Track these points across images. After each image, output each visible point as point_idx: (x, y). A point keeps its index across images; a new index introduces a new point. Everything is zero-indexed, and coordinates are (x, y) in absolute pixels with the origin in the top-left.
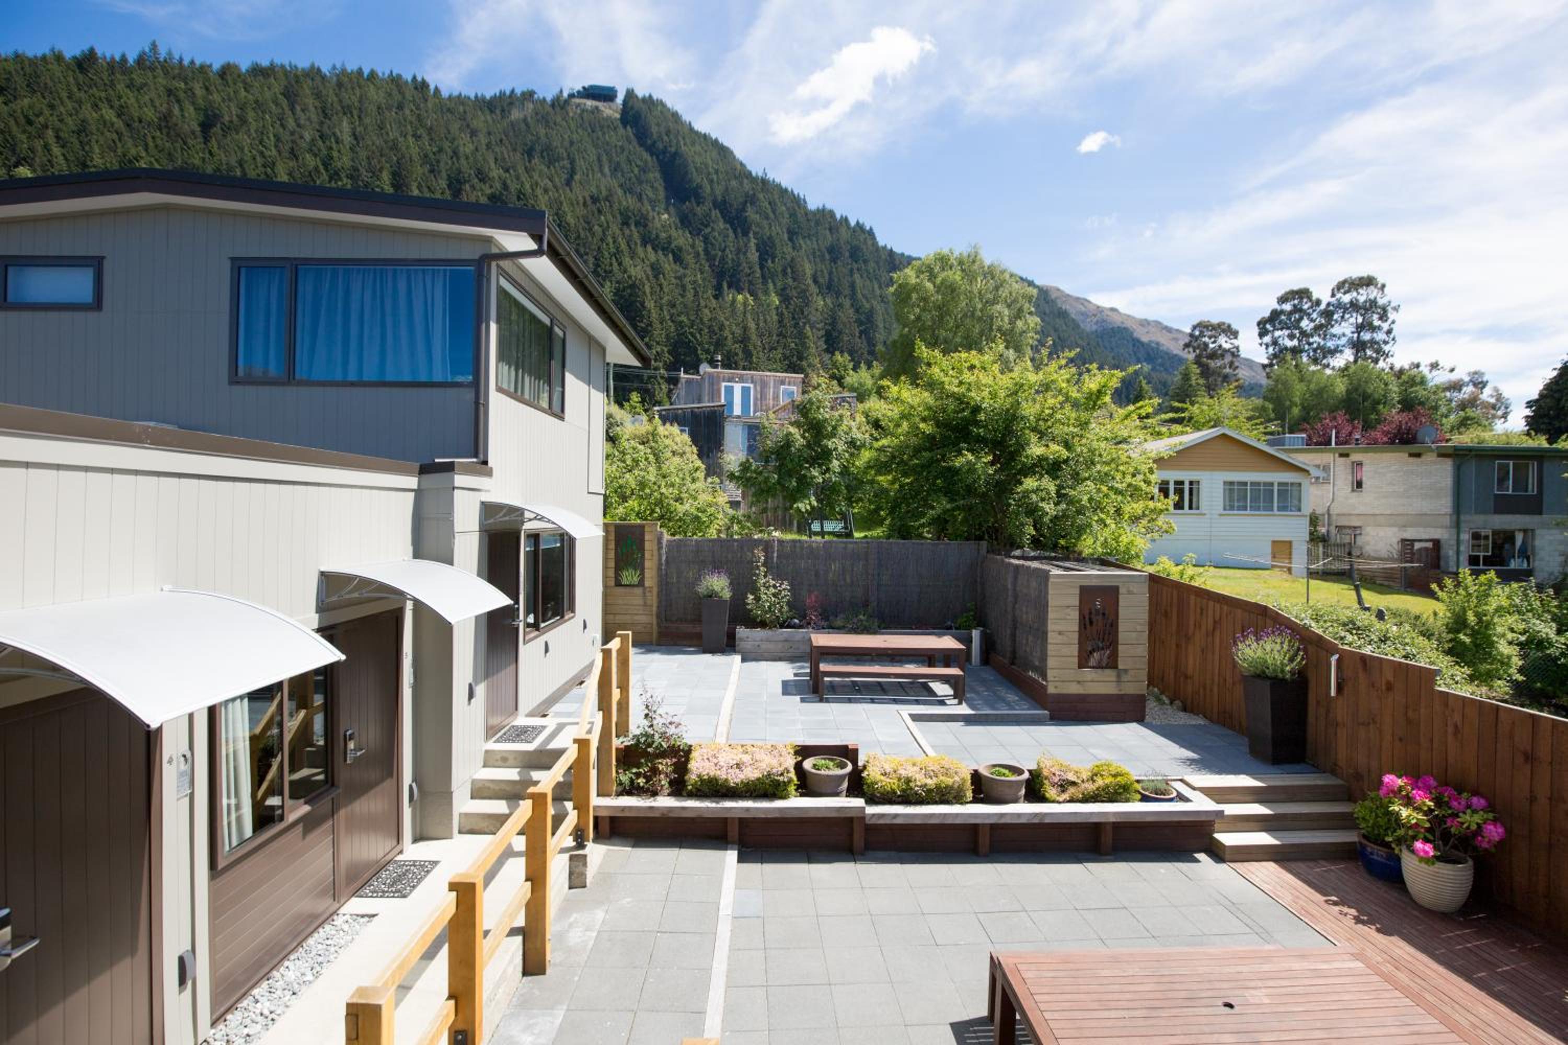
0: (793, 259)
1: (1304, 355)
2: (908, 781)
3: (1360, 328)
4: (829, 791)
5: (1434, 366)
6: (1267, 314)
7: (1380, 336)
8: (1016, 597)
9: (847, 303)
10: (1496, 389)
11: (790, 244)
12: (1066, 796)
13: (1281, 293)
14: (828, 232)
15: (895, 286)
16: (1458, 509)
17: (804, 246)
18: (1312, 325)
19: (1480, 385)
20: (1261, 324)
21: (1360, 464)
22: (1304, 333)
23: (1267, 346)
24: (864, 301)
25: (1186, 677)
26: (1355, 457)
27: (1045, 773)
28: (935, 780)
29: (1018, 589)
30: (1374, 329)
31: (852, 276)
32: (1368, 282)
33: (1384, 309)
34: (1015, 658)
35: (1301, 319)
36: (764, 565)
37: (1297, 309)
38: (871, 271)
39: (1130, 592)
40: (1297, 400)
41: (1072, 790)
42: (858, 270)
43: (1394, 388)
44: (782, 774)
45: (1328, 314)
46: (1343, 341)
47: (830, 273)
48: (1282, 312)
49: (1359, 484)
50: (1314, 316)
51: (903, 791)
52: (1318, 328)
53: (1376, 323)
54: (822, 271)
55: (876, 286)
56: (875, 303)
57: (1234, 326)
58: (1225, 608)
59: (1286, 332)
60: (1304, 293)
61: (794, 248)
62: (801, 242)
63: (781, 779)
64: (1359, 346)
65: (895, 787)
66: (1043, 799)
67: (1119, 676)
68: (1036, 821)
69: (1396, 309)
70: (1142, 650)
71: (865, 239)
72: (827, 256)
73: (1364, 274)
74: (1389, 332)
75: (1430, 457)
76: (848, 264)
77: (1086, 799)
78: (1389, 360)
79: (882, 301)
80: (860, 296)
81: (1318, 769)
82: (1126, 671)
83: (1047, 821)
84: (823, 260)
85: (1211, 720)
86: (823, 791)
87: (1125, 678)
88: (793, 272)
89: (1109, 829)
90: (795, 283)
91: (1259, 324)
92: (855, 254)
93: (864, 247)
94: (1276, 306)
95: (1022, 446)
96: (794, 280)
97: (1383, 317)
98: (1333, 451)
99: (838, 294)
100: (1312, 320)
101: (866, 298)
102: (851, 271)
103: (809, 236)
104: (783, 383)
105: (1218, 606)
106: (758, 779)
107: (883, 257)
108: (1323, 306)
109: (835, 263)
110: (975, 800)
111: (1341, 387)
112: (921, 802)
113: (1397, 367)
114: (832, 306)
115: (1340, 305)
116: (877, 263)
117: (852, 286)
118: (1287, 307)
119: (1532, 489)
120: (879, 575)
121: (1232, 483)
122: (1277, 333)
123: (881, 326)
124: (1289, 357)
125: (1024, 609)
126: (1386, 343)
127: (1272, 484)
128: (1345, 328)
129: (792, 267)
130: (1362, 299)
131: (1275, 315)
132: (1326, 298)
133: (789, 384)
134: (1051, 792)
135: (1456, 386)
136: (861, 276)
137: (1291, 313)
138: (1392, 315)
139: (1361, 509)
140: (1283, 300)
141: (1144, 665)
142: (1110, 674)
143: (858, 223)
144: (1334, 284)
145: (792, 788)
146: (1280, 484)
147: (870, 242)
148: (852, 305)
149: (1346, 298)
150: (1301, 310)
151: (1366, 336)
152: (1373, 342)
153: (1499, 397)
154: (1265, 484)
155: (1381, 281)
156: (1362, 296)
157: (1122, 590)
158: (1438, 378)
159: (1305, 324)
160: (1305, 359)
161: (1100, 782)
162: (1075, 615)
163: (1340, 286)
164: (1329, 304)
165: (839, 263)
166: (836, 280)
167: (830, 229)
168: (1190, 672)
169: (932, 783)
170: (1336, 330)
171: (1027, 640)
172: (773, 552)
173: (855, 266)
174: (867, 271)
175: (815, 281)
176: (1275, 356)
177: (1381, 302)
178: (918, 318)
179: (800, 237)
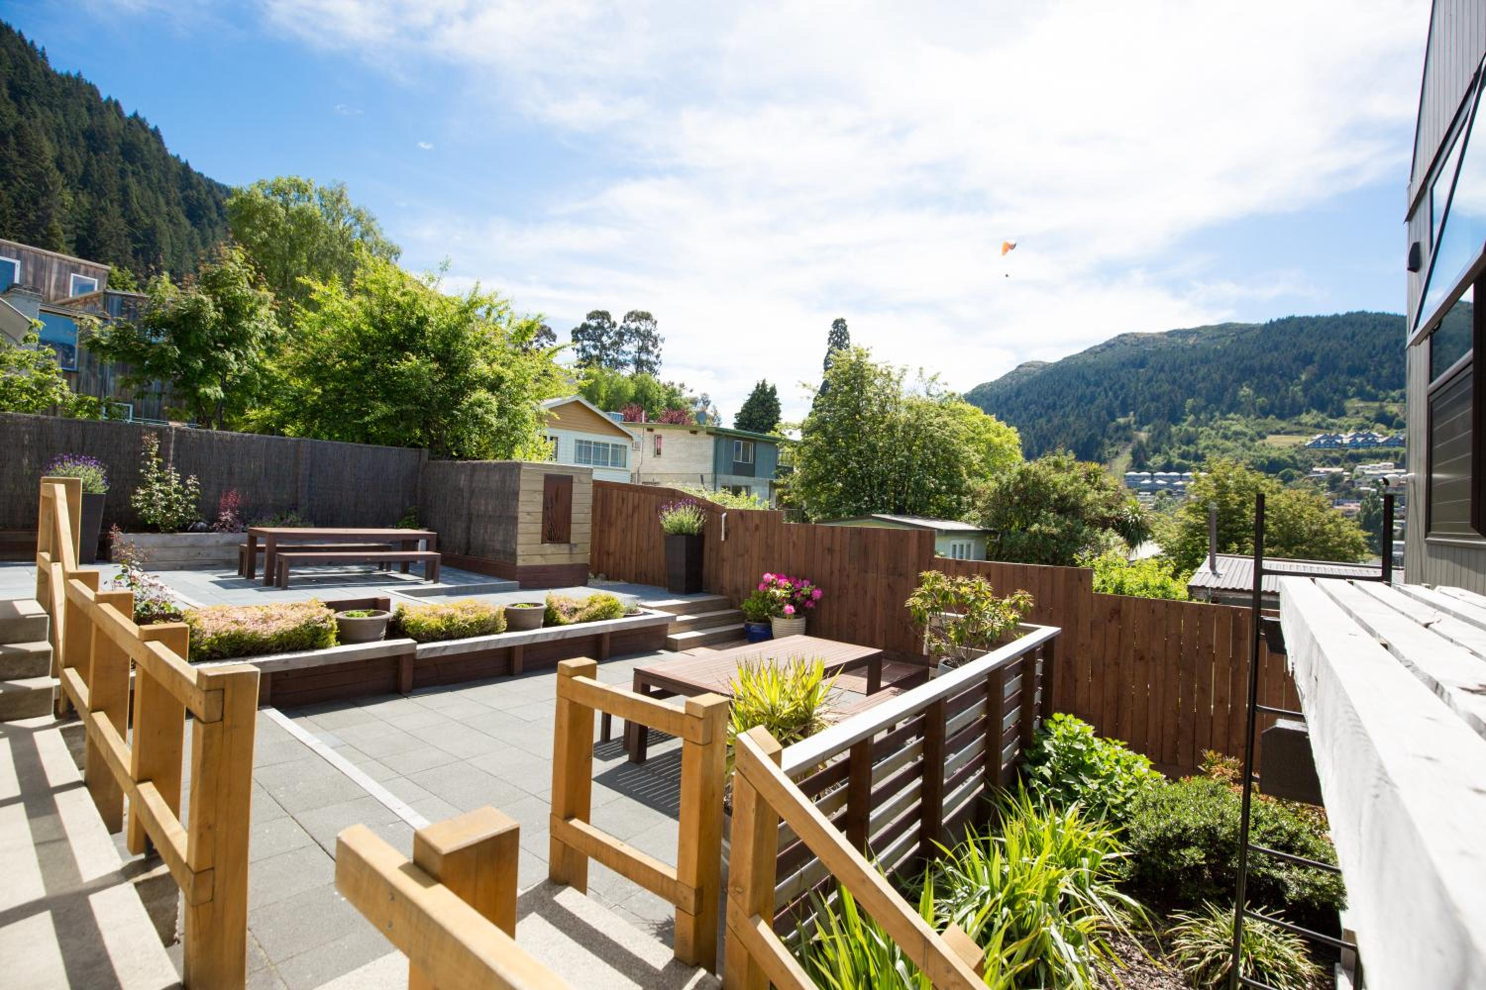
0: (18, 126)
1: (603, 363)
2: (451, 618)
3: (641, 350)
4: (371, 637)
5: (682, 386)
6: (579, 326)
7: (652, 358)
8: (472, 492)
9: (115, 210)
10: (714, 407)
11: (13, 104)
12: (576, 618)
13: (589, 311)
14: (84, 110)
15: (235, 200)
16: (715, 471)
17: (39, 114)
18: (609, 341)
19: (707, 403)
20: (575, 332)
21: (659, 437)
22: (603, 346)
23: (578, 351)
24: (142, 214)
25: (608, 554)
26: (657, 432)
27: (556, 605)
28: (474, 615)
29: (474, 485)
30: (649, 352)
31: (122, 178)
32: (647, 317)
33: (656, 339)
34: (469, 549)
35: (601, 335)
36: (158, 455)
37: (600, 327)
38: (155, 181)
39: (580, 482)
40: (603, 395)
41: (578, 614)
42: (133, 173)
43: (664, 396)
44: (324, 622)
45: (620, 334)
46: (629, 357)
47: (87, 165)
48: (590, 326)
49: (658, 453)
50: (611, 334)
51: (447, 627)
52: (614, 344)
53: (651, 348)
54: (72, 158)
55: (162, 201)
56: (159, 221)
57: (554, 331)
58: (643, 495)
59: (592, 343)
60: (605, 315)
61: (21, 112)
62: (36, 108)
63: (324, 625)
64: (639, 363)
65: (439, 624)
66: (558, 624)
67: (571, 549)
68: (559, 638)
69: (662, 340)
70: (587, 528)
71: (147, 140)
72: (82, 141)
73: (645, 310)
74: (658, 356)
75: (702, 435)
76: (117, 161)
77: (589, 620)
78: (657, 377)
79: (170, 221)
80: (135, 206)
81: (709, 593)
82: (575, 545)
83: (568, 636)
84: (74, 143)
85: (630, 582)
86: (365, 638)
87: (575, 550)
88: (18, 144)
89: (608, 638)
90: (23, 161)
91: (573, 332)
92: (129, 152)
93: (145, 148)
94: (585, 321)
95: (465, 363)
96: (21, 154)
97: (655, 345)
98: (642, 426)
99: (101, 194)
100: (610, 338)
101: (147, 212)
102: (123, 173)
103: (50, 106)
104: (75, 270)
105: (637, 495)
106: (295, 630)
107: (174, 169)
108: (617, 328)
109: (96, 154)
110: (509, 630)
111: (631, 390)
112: (463, 633)
113: (662, 382)
114: (88, 206)
115: (628, 330)
116: (165, 174)
117: (124, 191)
118: (593, 323)
119: (751, 461)
120: (310, 475)
121: (581, 441)
122: (586, 343)
123: (167, 249)
124: (595, 362)
125: (483, 502)
126: (656, 364)
127: (608, 445)
128: (631, 347)
129: (16, 137)
130: (642, 328)
131: (585, 327)
132: (620, 323)
133: (86, 273)
134: (563, 618)
135: (694, 402)
136: (139, 182)
137: (596, 328)
138: (660, 344)
139: (660, 470)
140: (591, 316)
141: (588, 539)
142: (564, 548)
143: (136, 115)
144: (625, 313)
145: (333, 637)
146: (613, 445)
147: (154, 146)
148: (123, 215)
149: (633, 326)
150: (603, 328)
151: (644, 357)
152: (648, 362)
153: (716, 413)
154: (604, 444)
155: (655, 317)
156: (644, 326)
157: (575, 480)
158: (686, 395)
159: (604, 338)
160: (604, 366)
161: (597, 606)
162: (540, 498)
163: (630, 315)
164: (622, 327)
165: (103, 155)
166: (96, 176)
167: (89, 109)
168: (612, 549)
169: (472, 618)
170: (626, 348)
171: (486, 529)
172: (169, 442)
173: (129, 168)
174: (148, 178)
175: (61, 168)
176: (583, 360)
177: (654, 333)
178: (265, 243)
179: (33, 101)
